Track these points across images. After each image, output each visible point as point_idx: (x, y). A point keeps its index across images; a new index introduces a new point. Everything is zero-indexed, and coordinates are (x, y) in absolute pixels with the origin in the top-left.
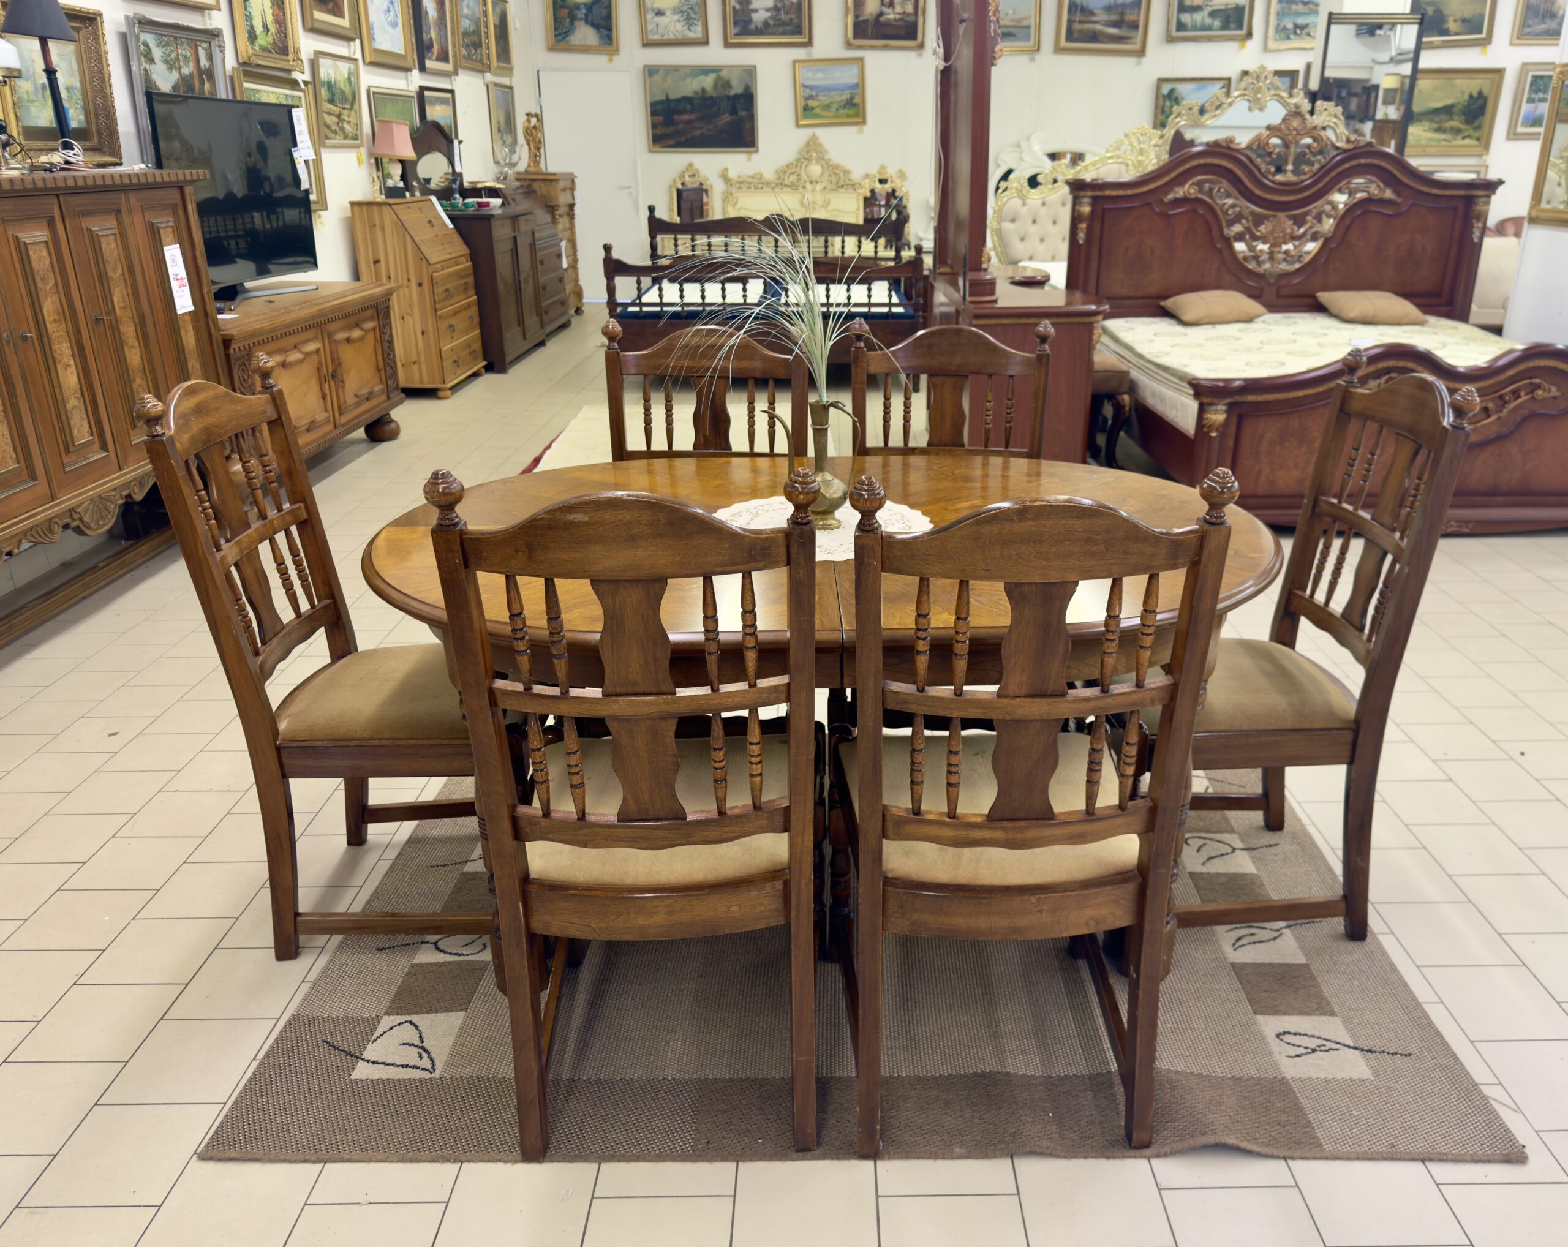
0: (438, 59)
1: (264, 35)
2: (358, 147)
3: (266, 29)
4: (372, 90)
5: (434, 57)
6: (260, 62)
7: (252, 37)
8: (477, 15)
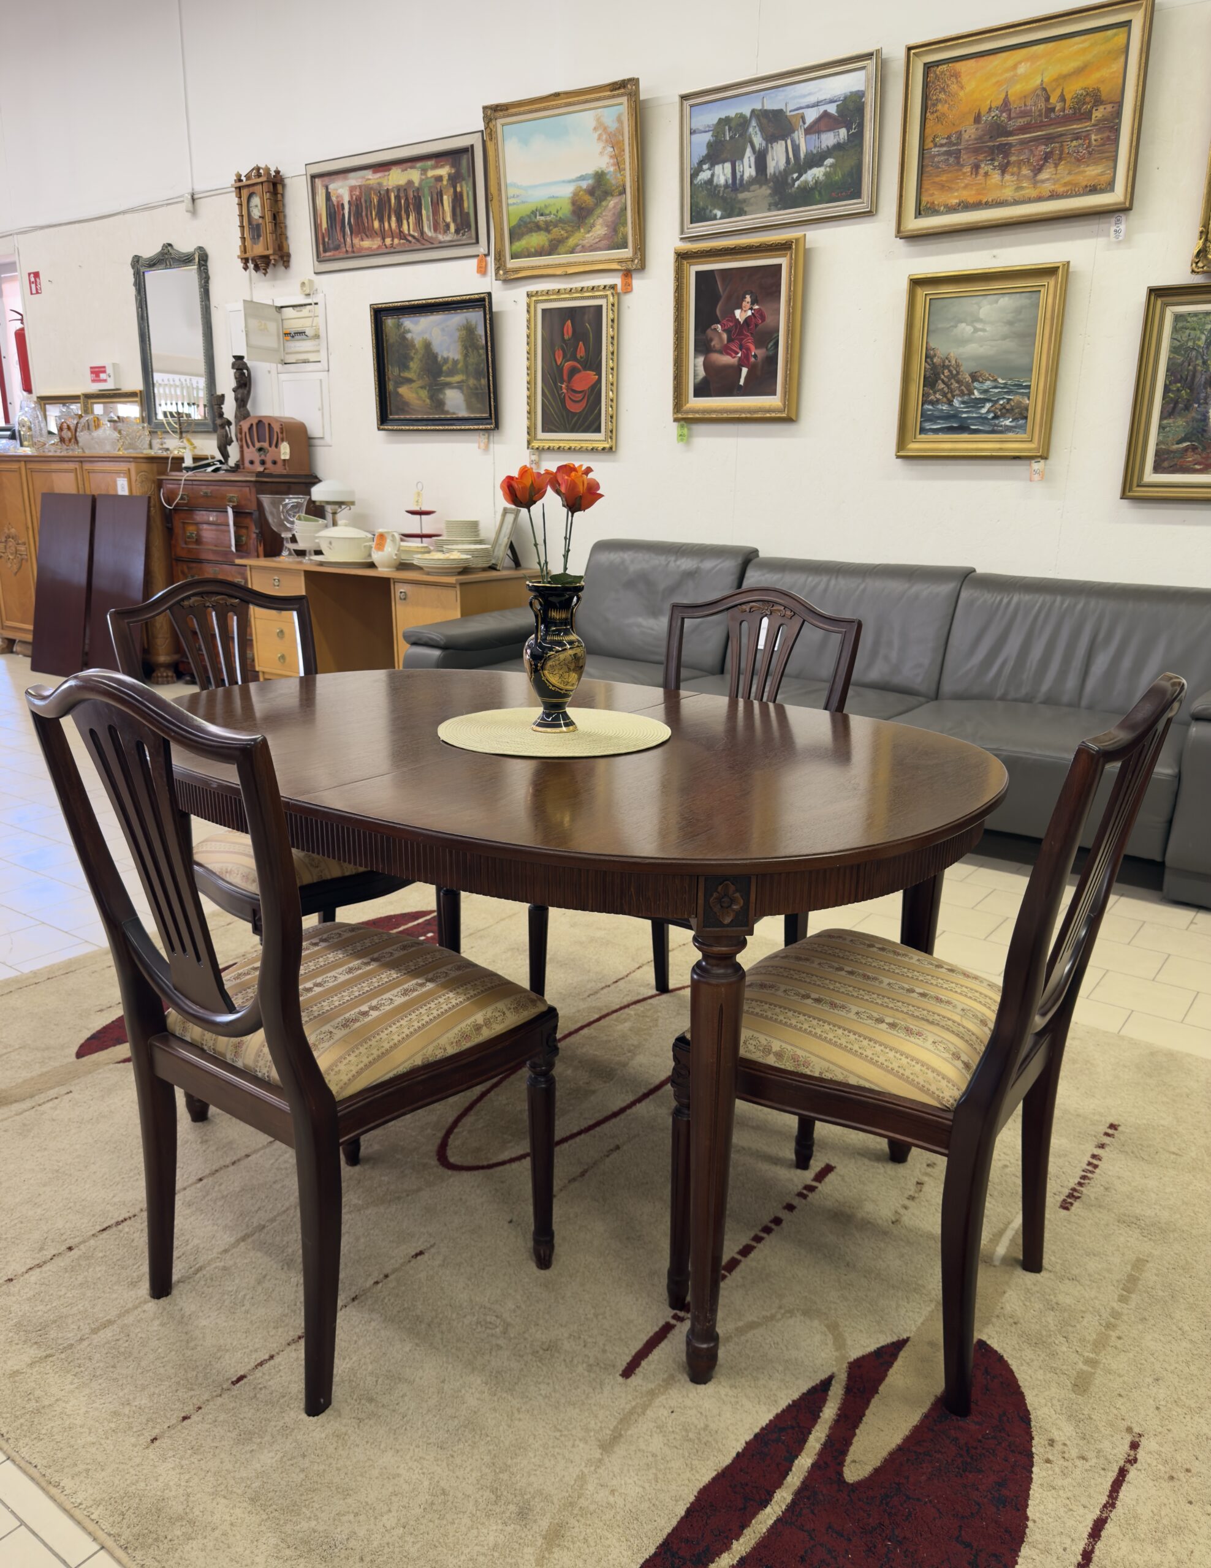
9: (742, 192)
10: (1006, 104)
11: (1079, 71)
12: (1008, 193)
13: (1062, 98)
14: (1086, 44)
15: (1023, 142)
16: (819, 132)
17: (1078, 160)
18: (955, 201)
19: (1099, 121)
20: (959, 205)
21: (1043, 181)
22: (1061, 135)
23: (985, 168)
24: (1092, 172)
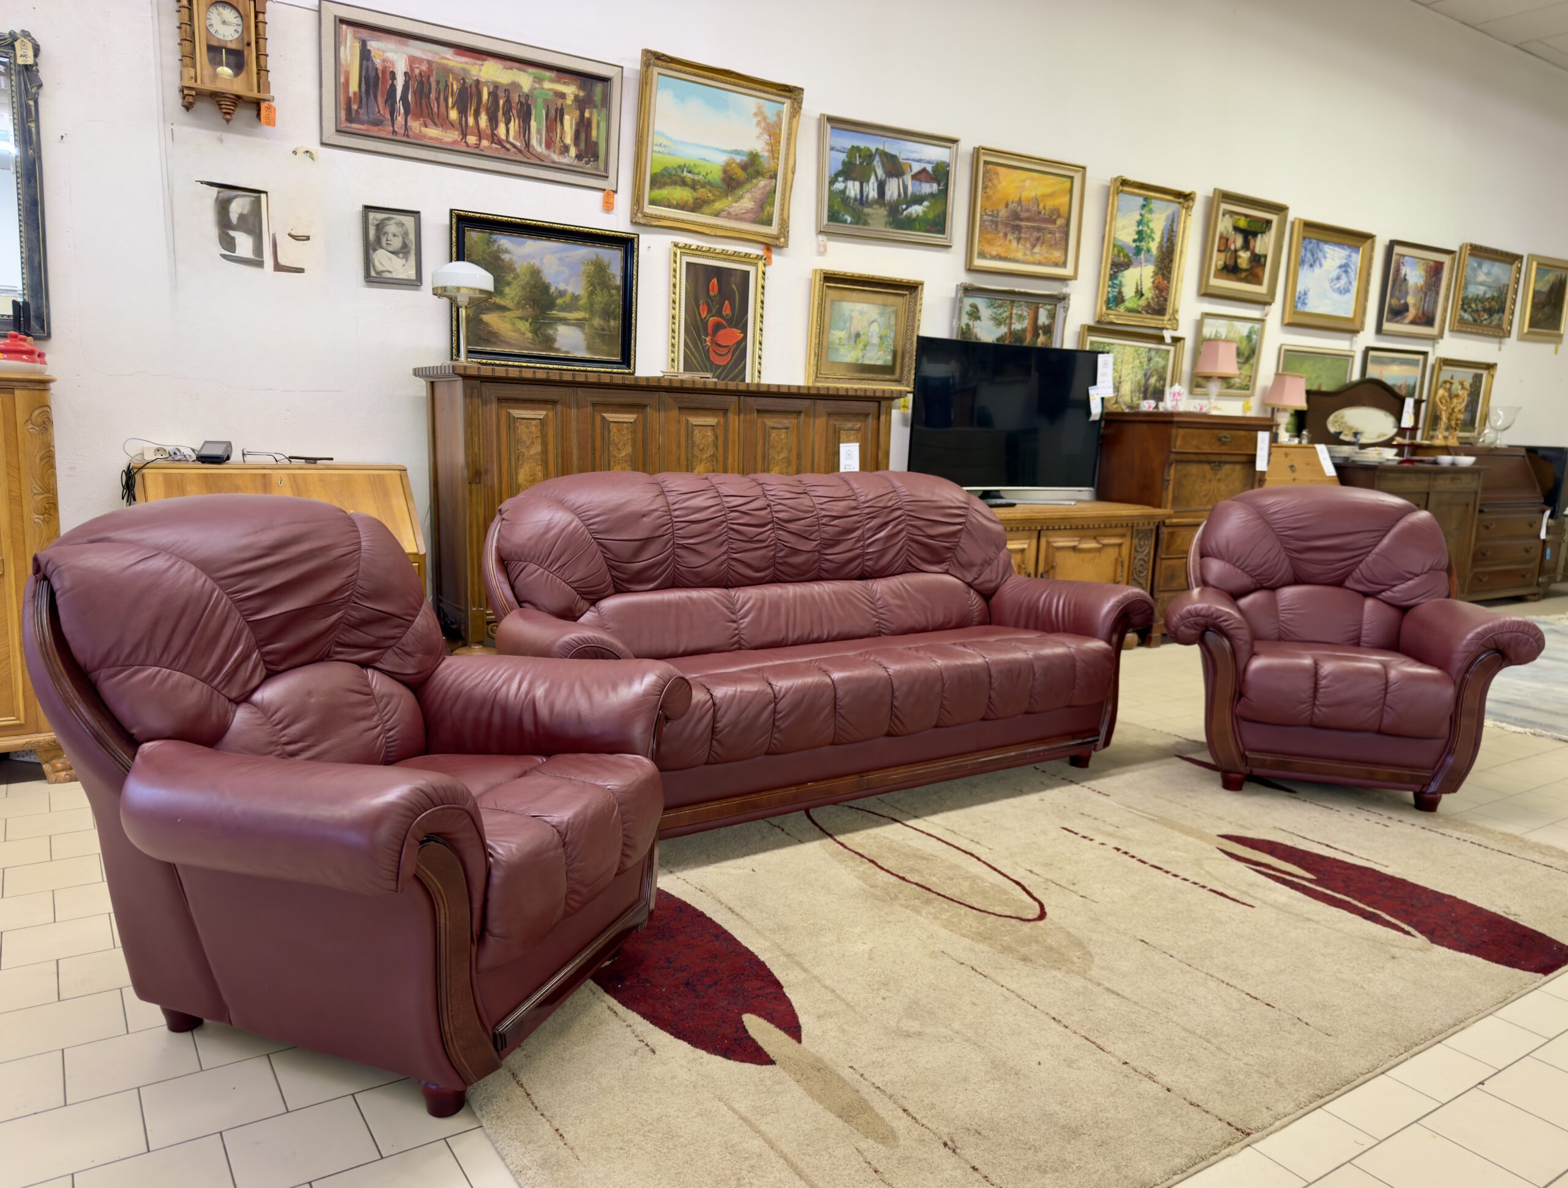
0: (1413, 322)
1: (1135, 300)
2: (1248, 396)
3: (1140, 294)
4: (1284, 347)
5: (1407, 320)
6: (1114, 321)
7: (1117, 300)
8: (1506, 282)
9: (868, 207)
10: (1020, 202)
11: (1052, 195)
12: (1019, 255)
13: (1045, 208)
14: (1054, 181)
15: (1028, 228)
16: (920, 181)
17: (1051, 246)
18: (994, 253)
19: (1060, 227)
20: (997, 255)
21: (1036, 253)
22: (1044, 229)
23: (1010, 237)
24: (1057, 254)
